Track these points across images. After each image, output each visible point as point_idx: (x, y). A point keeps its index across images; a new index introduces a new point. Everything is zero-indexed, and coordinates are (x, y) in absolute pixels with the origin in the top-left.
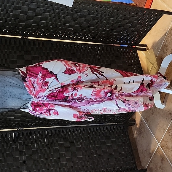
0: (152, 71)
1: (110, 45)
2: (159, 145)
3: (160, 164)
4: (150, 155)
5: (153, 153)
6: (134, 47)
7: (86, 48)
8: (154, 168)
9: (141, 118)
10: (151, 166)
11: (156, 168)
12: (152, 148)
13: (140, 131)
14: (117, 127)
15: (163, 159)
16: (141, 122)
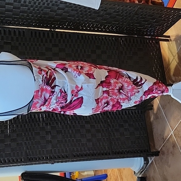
0: (172, 62)
1: (134, 36)
2: (172, 132)
3: (171, 149)
4: (164, 139)
5: (166, 139)
6: (157, 38)
7: (109, 40)
8: (166, 152)
9: (159, 105)
10: (163, 149)
11: (168, 152)
12: (166, 134)
13: (157, 117)
14: (135, 111)
15: (174, 146)
16: (159, 109)
